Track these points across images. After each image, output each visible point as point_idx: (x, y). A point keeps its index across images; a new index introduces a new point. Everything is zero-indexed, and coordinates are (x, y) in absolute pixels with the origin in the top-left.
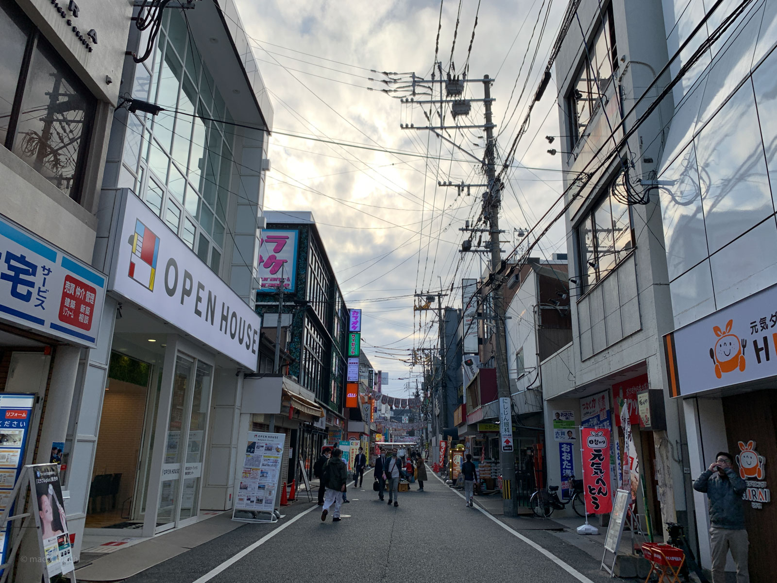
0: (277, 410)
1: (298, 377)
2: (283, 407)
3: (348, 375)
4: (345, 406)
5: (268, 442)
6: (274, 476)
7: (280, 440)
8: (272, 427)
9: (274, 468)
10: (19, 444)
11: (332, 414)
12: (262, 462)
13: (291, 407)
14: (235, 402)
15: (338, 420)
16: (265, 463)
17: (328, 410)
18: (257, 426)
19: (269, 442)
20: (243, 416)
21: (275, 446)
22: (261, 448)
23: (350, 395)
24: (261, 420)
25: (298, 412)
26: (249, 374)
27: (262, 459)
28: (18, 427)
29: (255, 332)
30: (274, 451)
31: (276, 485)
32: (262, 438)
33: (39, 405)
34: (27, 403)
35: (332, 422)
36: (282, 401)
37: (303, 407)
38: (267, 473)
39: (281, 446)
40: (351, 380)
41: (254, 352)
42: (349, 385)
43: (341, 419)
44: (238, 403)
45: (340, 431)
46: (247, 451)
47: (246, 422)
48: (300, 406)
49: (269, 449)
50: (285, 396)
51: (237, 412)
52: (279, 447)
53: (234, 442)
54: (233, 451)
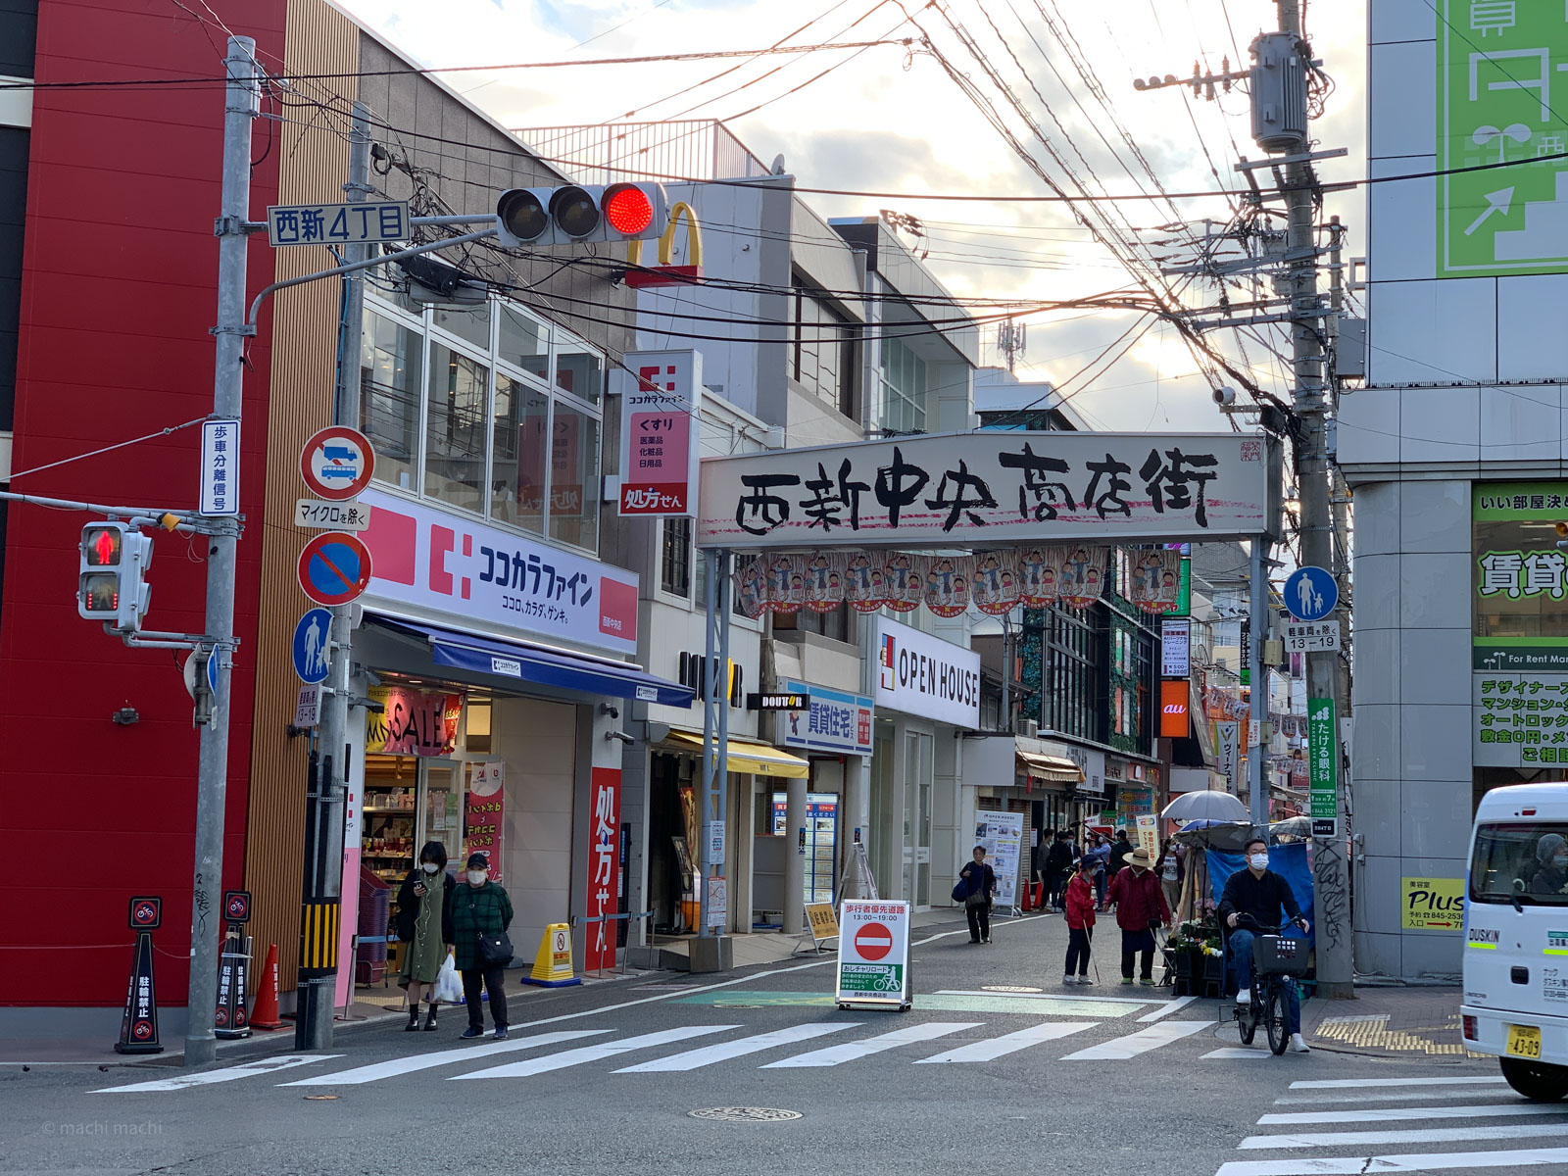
0: (1010, 781)
1: (1040, 721)
2: (1018, 777)
3: (1164, 662)
4: (1158, 734)
5: (1000, 823)
6: (1012, 865)
7: (1017, 821)
8: (1005, 803)
9: (1011, 855)
10: (832, 829)
11: (1121, 759)
12: (996, 848)
13: (1029, 777)
14: (955, 772)
15: (1138, 768)
16: (1000, 849)
17: (1108, 754)
18: (985, 803)
19: (1004, 824)
20: (965, 789)
21: (1011, 829)
22: (994, 831)
23: (1170, 709)
24: (989, 794)
25: (1040, 781)
26: (969, 734)
27: (996, 844)
28: (829, 816)
29: (975, 677)
30: (1010, 834)
31: (1016, 876)
32: (994, 819)
33: (841, 801)
34: (833, 799)
35: (1123, 775)
36: (1017, 769)
37: (1046, 773)
38: (1003, 861)
39: (1019, 829)
40: (1171, 672)
41: (974, 704)
42: (1166, 687)
43: (1148, 765)
44: (958, 773)
45: (1149, 790)
46: (977, 835)
47: (970, 797)
48: (1042, 772)
49: (1003, 832)
50: (1021, 762)
51: (958, 783)
52: (1016, 829)
53: (957, 824)
54: (957, 833)
